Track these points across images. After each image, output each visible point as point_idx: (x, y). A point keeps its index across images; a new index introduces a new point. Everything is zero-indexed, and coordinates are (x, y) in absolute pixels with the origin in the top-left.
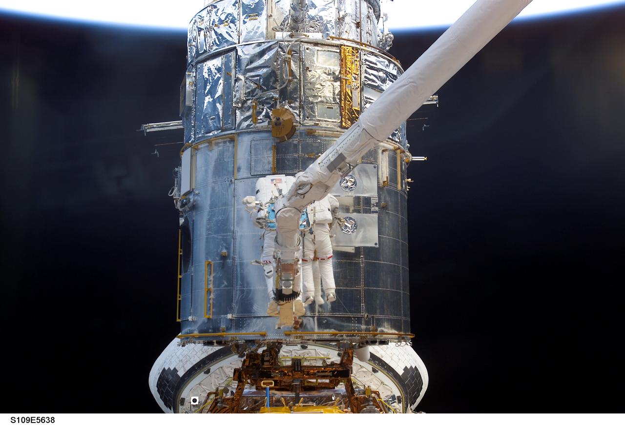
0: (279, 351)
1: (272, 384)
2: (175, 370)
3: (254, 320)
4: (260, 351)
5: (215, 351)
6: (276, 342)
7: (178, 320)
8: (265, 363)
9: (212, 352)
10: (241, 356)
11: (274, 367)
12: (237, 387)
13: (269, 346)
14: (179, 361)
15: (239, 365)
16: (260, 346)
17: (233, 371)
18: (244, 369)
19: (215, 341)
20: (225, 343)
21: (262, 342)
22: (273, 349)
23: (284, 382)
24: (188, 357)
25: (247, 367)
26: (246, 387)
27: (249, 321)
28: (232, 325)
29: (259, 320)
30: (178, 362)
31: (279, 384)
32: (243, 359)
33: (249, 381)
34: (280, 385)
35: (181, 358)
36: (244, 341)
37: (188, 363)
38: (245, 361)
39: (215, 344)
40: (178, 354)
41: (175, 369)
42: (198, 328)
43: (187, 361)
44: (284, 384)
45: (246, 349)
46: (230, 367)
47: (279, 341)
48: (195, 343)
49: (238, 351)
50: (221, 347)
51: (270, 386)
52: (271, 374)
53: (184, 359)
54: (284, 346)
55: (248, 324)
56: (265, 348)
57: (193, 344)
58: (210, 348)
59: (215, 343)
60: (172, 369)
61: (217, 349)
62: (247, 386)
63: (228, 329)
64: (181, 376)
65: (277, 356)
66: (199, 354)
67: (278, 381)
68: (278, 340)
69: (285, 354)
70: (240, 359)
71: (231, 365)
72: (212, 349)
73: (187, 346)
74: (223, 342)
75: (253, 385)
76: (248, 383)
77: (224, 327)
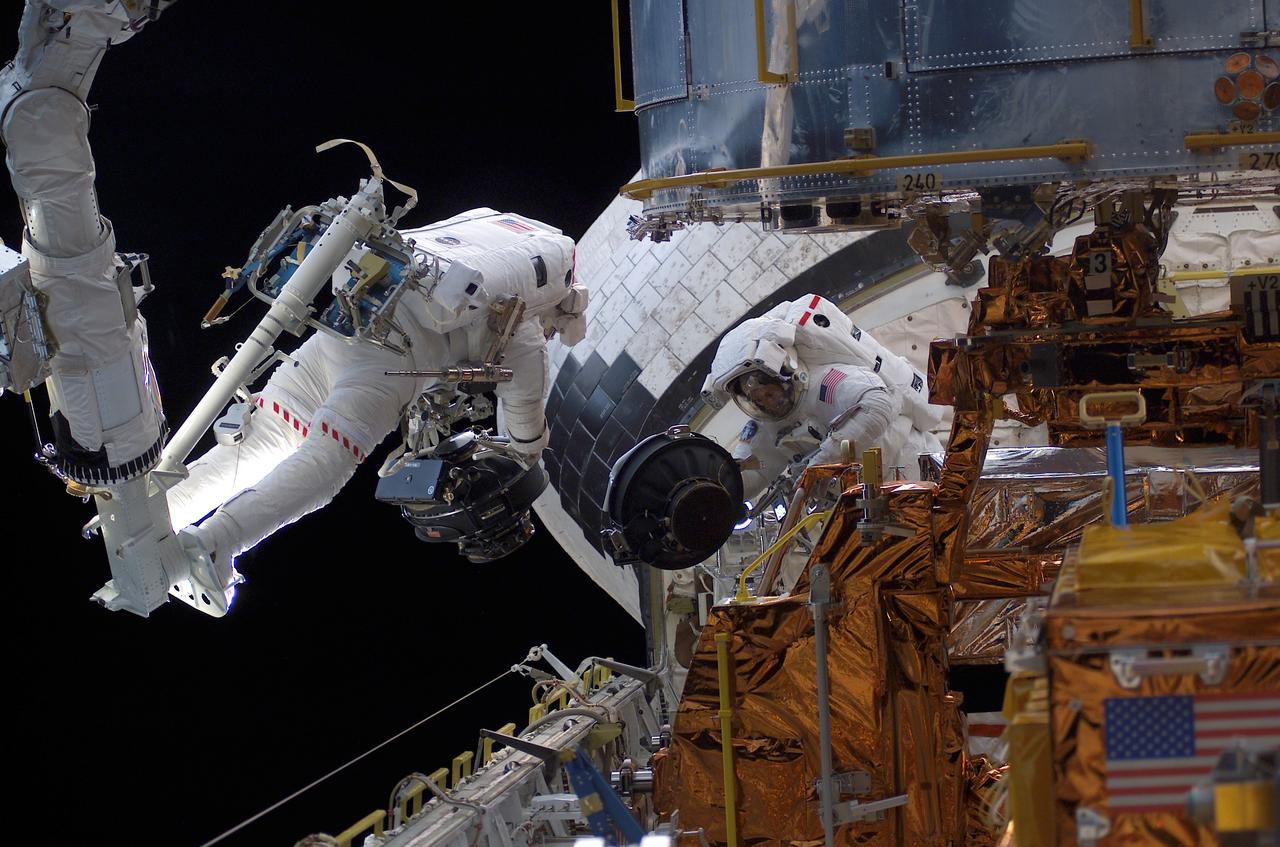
0: (1162, 243)
1: (1133, 407)
2: (627, 366)
3: (1022, 82)
4: (1063, 244)
5: (822, 256)
6: (1143, 194)
7: (622, 106)
8: (1095, 307)
9: (809, 264)
10: (961, 276)
11: (1141, 322)
12: (953, 437)
13: (1107, 218)
14: (644, 318)
15: (956, 323)
16: (1060, 216)
17: (924, 354)
18: (985, 339)
19: (821, 203)
20: (876, 212)
21: (1071, 195)
22: (1128, 228)
23: (1198, 400)
24: (685, 295)
25: (998, 326)
26: (995, 434)
27: (994, 89)
28: (904, 116)
29: (1045, 82)
30: (637, 324)
31: (1171, 410)
32: (972, 294)
33: (1011, 402)
34: (1178, 412)
35: (651, 301)
36: (975, 195)
37: (689, 324)
38: (985, 298)
39: (825, 220)
40: (633, 284)
41: (624, 359)
42: (727, 143)
43: (681, 319)
44: (1194, 409)
45: (987, 236)
46: (908, 336)
47: (1158, 185)
48: (717, 220)
49: (943, 251)
50: (855, 236)
51: (1126, 418)
52: (1123, 362)
53: (666, 304)
54: (1184, 213)
55: (994, 107)
56: (1088, 228)
57: (709, 225)
58: (797, 239)
59: (823, 212)
60: (609, 359)
61: (834, 249)
62: (1001, 429)
63: (884, 137)
64: (657, 394)
65: (1153, 266)
66: (742, 276)
67: (1168, 395)
68: (1153, 180)
69: (1196, 258)
70: (957, 291)
71: (909, 329)
72: (806, 249)
73: (677, 235)
74: (865, 208)
75: (1033, 423)
76: (1007, 415)
77: (866, 125)
